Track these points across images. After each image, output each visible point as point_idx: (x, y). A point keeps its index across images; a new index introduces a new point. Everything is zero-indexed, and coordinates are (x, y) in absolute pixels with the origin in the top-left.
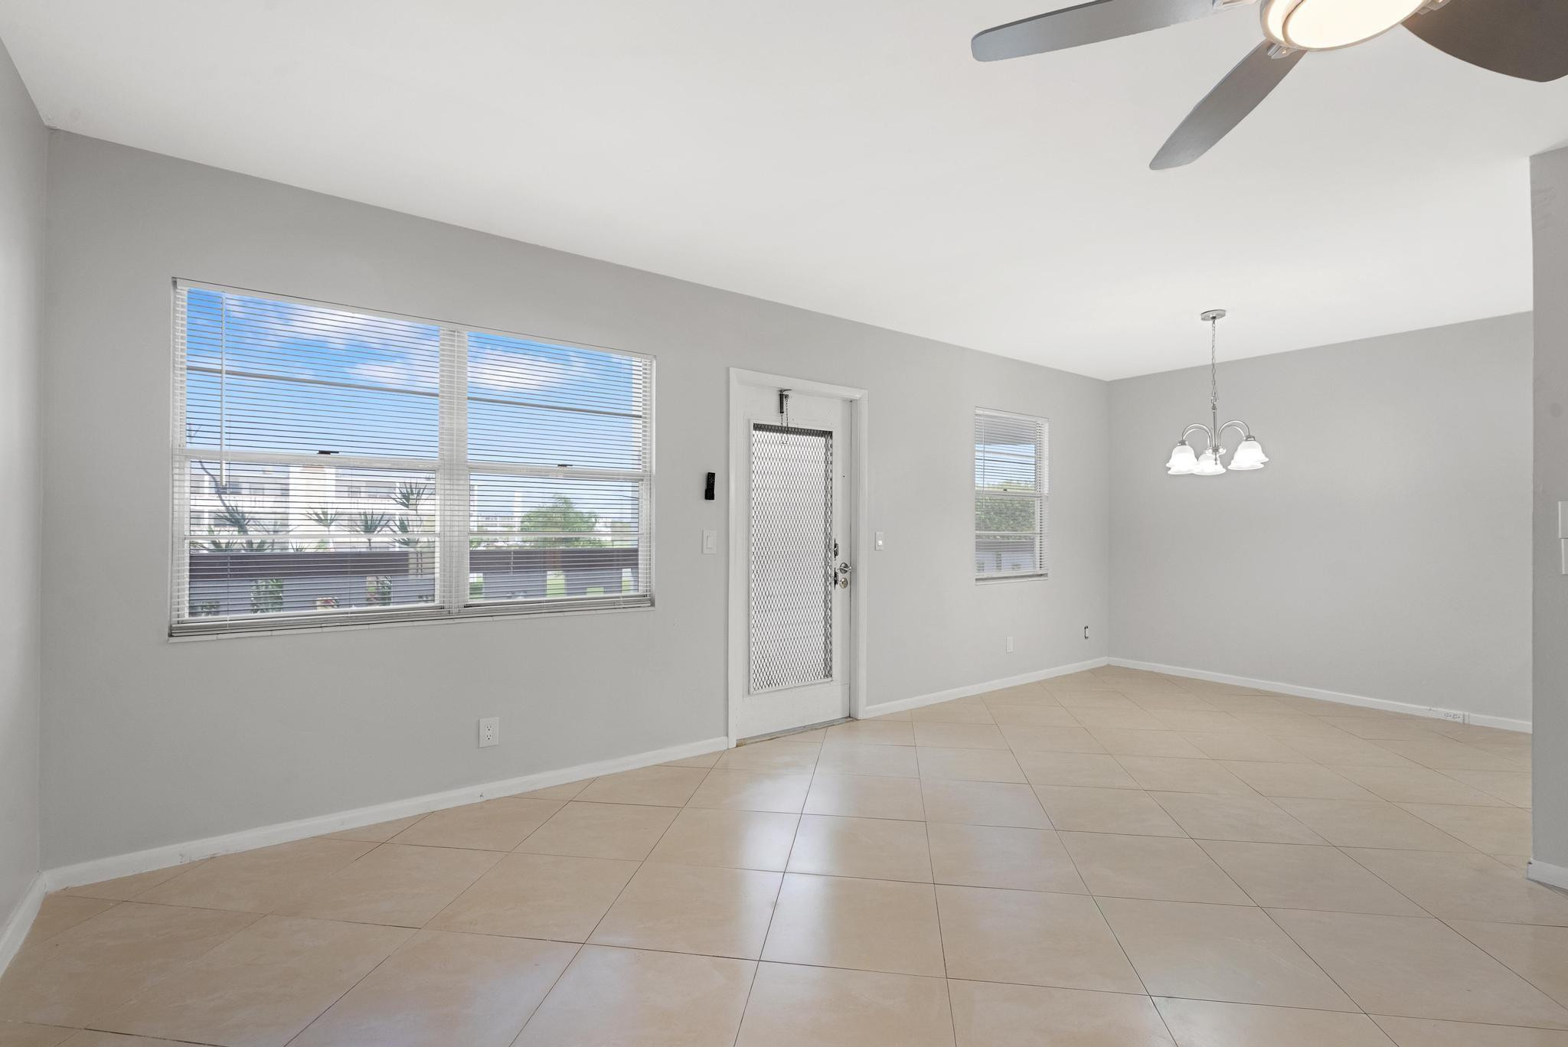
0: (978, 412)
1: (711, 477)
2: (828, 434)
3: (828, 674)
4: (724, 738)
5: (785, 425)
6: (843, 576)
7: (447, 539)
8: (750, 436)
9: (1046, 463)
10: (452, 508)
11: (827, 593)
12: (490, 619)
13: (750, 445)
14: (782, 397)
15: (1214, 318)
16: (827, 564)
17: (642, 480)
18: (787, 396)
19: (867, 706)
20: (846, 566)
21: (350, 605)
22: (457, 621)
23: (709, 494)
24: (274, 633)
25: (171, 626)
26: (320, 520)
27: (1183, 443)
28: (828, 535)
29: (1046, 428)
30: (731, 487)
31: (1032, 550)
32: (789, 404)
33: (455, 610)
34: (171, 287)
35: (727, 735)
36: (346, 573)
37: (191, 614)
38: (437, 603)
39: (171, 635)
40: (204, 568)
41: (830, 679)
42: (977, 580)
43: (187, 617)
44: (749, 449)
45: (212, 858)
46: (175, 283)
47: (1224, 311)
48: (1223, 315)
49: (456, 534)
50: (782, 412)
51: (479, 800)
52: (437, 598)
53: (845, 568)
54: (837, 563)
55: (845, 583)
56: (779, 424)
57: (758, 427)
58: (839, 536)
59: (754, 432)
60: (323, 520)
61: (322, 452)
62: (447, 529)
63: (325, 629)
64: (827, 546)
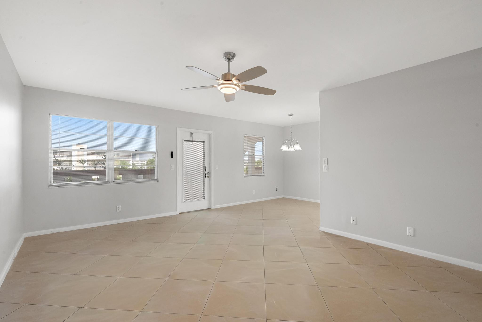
0: (245, 136)
1: (172, 153)
2: (204, 142)
3: (204, 198)
4: (176, 212)
5: (192, 140)
6: (207, 175)
7: (109, 167)
8: (183, 143)
9: (265, 147)
10: (110, 160)
11: (204, 179)
12: (119, 184)
13: (183, 145)
14: (191, 133)
15: (291, 115)
16: (204, 173)
17: (155, 153)
18: (192, 133)
19: (214, 205)
20: (209, 173)
21: (87, 181)
22: (111, 184)
23: (172, 156)
24: (71, 186)
25: (49, 185)
26: (82, 163)
27: (284, 144)
28: (204, 165)
29: (265, 139)
30: (178, 155)
31: (262, 169)
32: (193, 135)
33: (111, 182)
34: (49, 115)
35: (177, 211)
36: (86, 175)
37: (53, 182)
38: (107, 180)
39: (49, 187)
40: (56, 174)
41: (204, 199)
42: (244, 176)
43: (52, 183)
44: (183, 146)
45: (58, 232)
46: (49, 114)
47: (293, 114)
48: (293, 115)
49: (111, 166)
50: (191, 137)
51: (116, 223)
52: (107, 179)
53: (208, 173)
54: (206, 172)
55: (208, 177)
56: (190, 140)
57: (184, 141)
58: (207, 166)
59: (184, 142)
60: (82, 162)
61: (81, 149)
62: (109, 165)
63: (82, 186)
64: (204, 167)
